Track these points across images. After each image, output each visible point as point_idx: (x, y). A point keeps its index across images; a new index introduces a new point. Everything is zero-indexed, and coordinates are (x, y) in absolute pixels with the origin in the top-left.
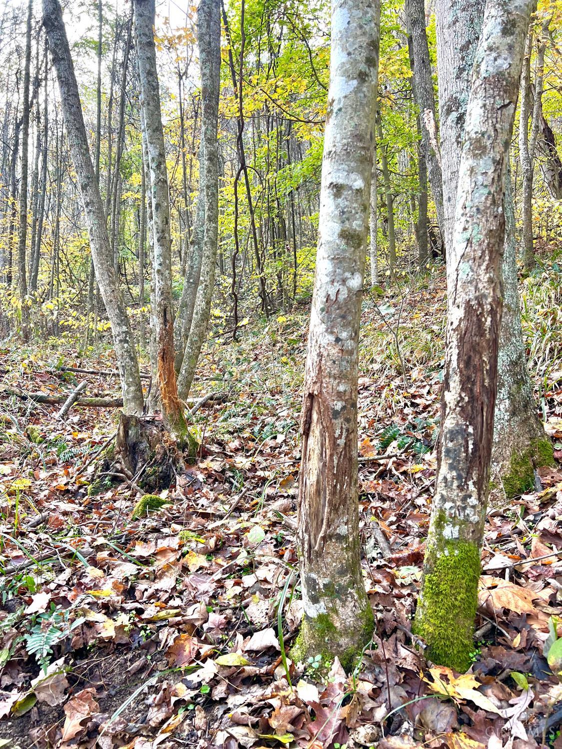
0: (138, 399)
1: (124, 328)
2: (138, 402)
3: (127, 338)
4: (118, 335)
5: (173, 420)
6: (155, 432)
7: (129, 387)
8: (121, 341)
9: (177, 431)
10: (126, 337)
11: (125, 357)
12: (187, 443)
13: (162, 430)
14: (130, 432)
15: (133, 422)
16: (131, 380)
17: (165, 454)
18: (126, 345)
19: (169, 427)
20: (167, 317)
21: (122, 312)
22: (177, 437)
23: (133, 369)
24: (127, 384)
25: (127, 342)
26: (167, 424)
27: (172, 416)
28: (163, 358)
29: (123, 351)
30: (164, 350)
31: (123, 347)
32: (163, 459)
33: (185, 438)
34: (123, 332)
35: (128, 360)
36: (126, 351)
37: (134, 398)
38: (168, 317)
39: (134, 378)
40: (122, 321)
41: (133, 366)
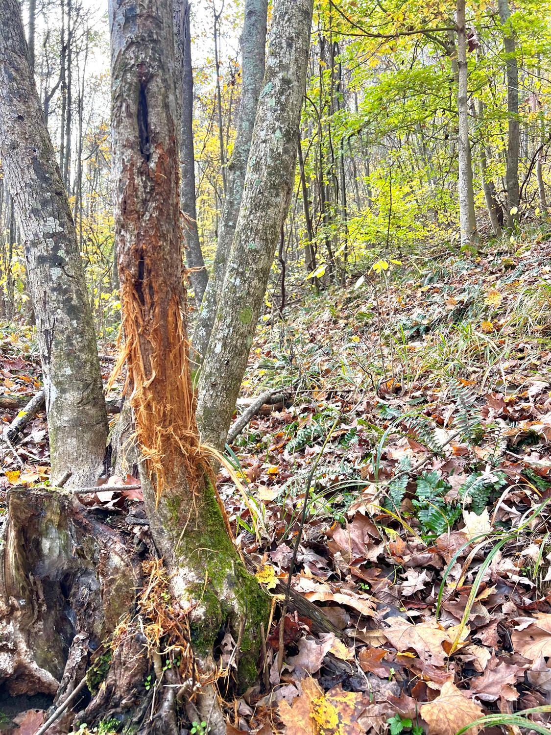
0: (89, 427)
1: (53, 225)
2: (87, 437)
3: (61, 253)
4: (35, 244)
5: (180, 521)
6: (116, 560)
7: (63, 391)
8: (41, 260)
9: (196, 562)
10: (56, 248)
11: (51, 305)
12: (231, 614)
13: (143, 555)
14: (46, 544)
15: (52, 515)
16: (68, 371)
17: (146, 669)
18: (56, 272)
19: (165, 544)
20: (153, 119)
21: (45, 180)
22: (194, 589)
23: (77, 341)
24: (58, 384)
25: (59, 263)
26: (160, 532)
27: (175, 503)
28: (137, 286)
29: (47, 287)
30: (140, 254)
31: (48, 278)
32: (138, 690)
33: (224, 592)
34: (47, 235)
35: (60, 314)
36: (58, 289)
37: (76, 423)
38: (155, 119)
39: (79, 367)
40: (45, 203)
41: (76, 331)
